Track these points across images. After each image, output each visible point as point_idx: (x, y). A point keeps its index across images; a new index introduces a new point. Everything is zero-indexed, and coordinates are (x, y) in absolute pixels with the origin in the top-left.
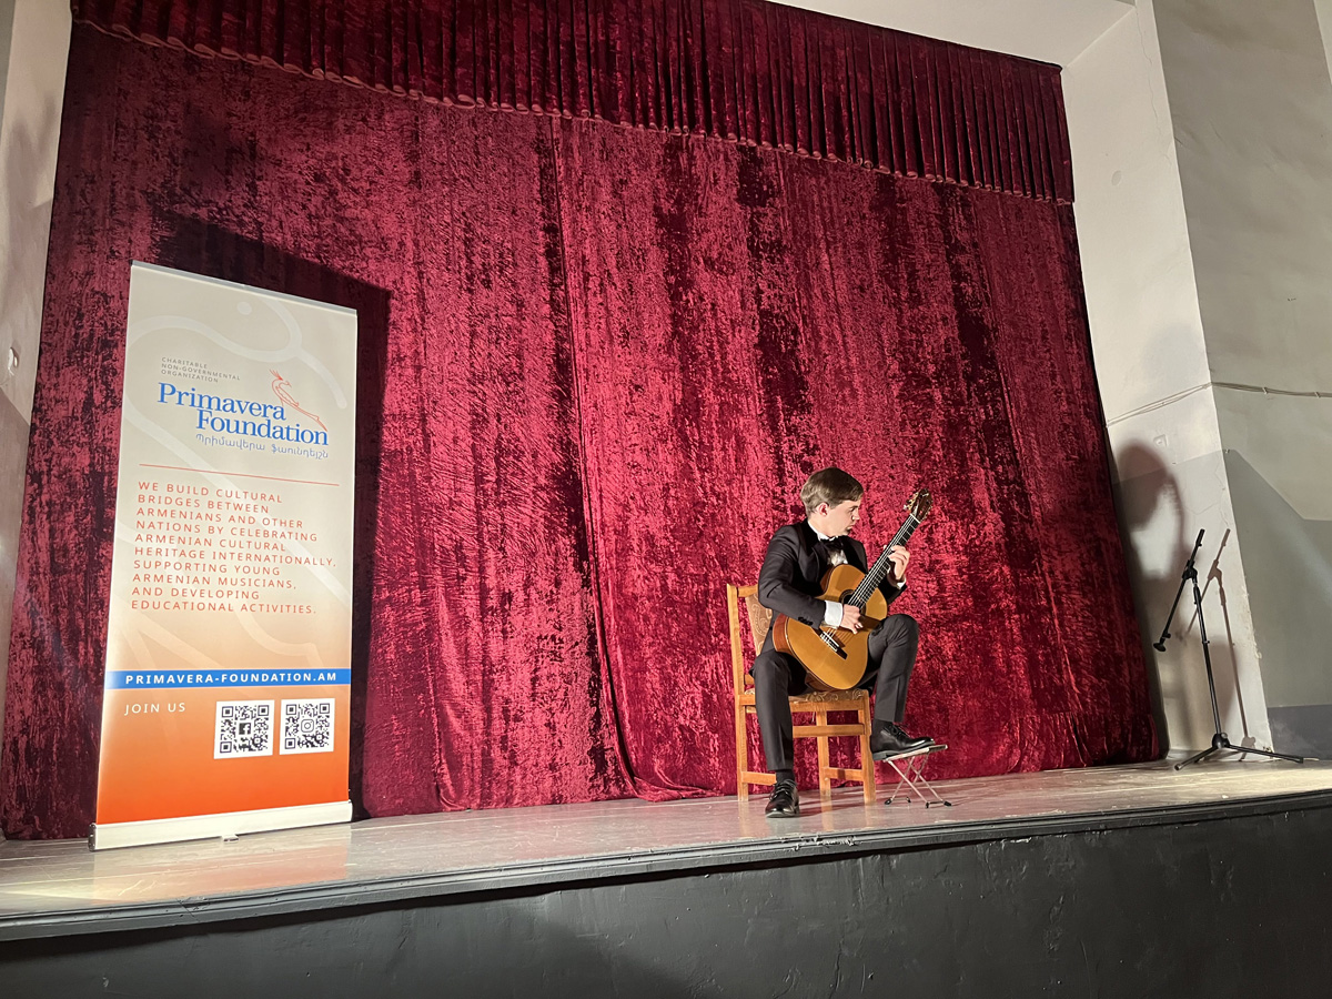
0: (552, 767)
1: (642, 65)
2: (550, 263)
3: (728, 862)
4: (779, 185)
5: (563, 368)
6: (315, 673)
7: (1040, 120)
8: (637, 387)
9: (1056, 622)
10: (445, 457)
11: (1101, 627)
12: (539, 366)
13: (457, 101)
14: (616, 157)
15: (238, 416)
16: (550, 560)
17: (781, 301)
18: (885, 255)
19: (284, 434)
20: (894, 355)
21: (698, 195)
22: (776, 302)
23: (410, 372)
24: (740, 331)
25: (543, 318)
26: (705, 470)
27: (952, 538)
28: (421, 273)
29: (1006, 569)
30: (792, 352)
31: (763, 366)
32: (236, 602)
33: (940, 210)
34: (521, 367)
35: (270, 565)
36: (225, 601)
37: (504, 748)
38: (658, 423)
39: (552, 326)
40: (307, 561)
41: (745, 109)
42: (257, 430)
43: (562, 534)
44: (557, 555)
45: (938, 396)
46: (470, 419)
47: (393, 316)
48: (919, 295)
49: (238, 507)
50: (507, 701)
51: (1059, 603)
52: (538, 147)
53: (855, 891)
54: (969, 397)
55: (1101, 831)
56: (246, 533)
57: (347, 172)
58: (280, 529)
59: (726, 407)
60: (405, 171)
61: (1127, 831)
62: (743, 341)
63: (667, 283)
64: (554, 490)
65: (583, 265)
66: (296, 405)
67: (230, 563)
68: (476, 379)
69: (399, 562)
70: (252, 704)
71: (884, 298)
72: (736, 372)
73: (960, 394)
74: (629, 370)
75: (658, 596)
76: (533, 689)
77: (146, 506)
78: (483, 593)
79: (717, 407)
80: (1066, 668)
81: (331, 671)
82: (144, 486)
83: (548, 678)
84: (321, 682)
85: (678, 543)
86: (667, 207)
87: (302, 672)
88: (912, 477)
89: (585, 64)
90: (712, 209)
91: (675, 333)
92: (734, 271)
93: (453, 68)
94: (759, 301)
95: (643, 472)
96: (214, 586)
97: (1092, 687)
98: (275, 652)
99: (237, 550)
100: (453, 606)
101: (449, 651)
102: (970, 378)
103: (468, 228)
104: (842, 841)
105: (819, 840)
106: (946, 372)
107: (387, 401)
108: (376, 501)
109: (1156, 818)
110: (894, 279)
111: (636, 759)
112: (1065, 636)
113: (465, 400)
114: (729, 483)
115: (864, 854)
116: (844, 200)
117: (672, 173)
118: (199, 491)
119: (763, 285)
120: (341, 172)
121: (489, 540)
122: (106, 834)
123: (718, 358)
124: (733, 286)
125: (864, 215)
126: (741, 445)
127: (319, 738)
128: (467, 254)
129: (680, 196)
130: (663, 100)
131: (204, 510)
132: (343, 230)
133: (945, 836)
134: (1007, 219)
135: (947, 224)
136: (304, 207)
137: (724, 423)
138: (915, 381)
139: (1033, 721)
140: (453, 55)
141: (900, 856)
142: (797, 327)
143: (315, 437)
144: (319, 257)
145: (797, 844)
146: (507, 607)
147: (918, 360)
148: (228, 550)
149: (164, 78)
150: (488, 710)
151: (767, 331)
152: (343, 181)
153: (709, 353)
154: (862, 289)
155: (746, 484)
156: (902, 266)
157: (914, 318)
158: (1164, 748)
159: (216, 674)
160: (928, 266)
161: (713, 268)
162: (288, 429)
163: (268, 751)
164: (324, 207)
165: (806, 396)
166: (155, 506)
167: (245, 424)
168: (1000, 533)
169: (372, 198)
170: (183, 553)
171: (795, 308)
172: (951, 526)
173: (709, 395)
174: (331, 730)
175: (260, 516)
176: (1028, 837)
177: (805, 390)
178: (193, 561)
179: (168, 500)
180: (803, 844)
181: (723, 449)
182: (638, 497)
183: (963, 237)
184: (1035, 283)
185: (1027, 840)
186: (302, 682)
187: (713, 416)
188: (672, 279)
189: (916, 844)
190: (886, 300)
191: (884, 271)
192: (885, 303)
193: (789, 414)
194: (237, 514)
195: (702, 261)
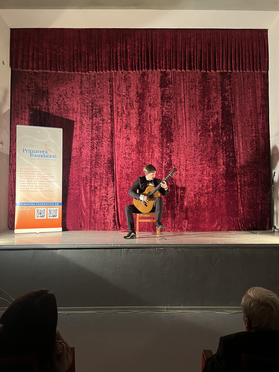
0: (104, 223)
1: (135, 54)
2: (111, 109)
3: (95, 247)
4: (172, 81)
5: (112, 134)
6: (54, 203)
7: (258, 47)
8: (128, 139)
9: (239, 194)
10: (85, 157)
12: (107, 135)
13: (89, 73)
14: (128, 80)
15: (38, 154)
16: (106, 180)
17: (169, 113)
18: (201, 96)
19: (47, 156)
20: (200, 124)
21: (149, 87)
22: (167, 113)
23: (78, 139)
24: (156, 122)
25: (109, 123)
26: (143, 158)
27: (209, 173)
28: (81, 115)
29: (224, 181)
30: (170, 126)
31: (161, 131)
32: (38, 190)
33: (221, 80)
34: (102, 135)
35: (45, 183)
36: (37, 190)
37: (94, 219)
38: (132, 147)
39: (111, 125)
40: (52, 182)
41: (162, 61)
42: (42, 156)
43: (109, 174)
44: (108, 178)
45: (212, 134)
46: (90, 148)
47: (75, 126)
48: (210, 107)
49: (38, 172)
50: (95, 209)
51: (241, 189)
52: (110, 80)
53: (121, 255)
54: (222, 134)
55: (182, 248)
56: (40, 177)
57: (66, 93)
58: (47, 176)
59: (150, 142)
60: (79, 91)
61: (190, 249)
62: (157, 125)
63: (138, 111)
64: (108, 164)
65: (117, 109)
66: (50, 150)
67: (37, 183)
68: (92, 139)
69: (74, 180)
70: (42, 209)
71: (199, 109)
72: (154, 133)
73: (219, 134)
74: (127, 134)
76: (101, 207)
77: (21, 173)
78: (91, 186)
79: (148, 142)
80: (240, 206)
81: (58, 203)
82: (21, 169)
83: (104, 205)
84: (56, 205)
86: (140, 91)
87: (52, 203)
88: (200, 157)
89: (120, 57)
90: (152, 90)
91: (139, 124)
92: (156, 106)
93: (88, 65)
94: (162, 113)
95: (127, 159)
96: (34, 187)
97: (247, 211)
98: (47, 199)
99: (38, 180)
100: (85, 190)
101: (84, 199)
102: (222, 129)
103: (92, 103)
104: (118, 245)
105: (113, 245)
106: (215, 127)
107: (73, 146)
108: (70, 168)
110: (203, 103)
111: (121, 223)
112: (241, 198)
113: (90, 144)
114: (149, 161)
115: (123, 248)
116: (191, 82)
117: (142, 82)
118: (31, 169)
119: (164, 109)
120: (65, 94)
121: (93, 175)
122: (16, 231)
123: (150, 129)
124: (156, 110)
125: (197, 85)
126: (153, 152)
127: (55, 216)
128: (91, 110)
129: (144, 88)
130: (140, 63)
131: (32, 173)
132: (65, 107)
133: (142, 246)
134: (244, 79)
135: (223, 84)
136: (57, 103)
137: (149, 146)
138: (205, 130)
139: (226, 219)
140: (88, 61)
141: (132, 249)
142: (172, 119)
143: (54, 157)
144: (60, 114)
145: (109, 245)
146: (96, 190)
147: (207, 125)
148: (37, 180)
149: (30, 78)
150: (91, 211)
151: (164, 121)
152: (65, 96)
153: (148, 128)
154: (193, 107)
155: (153, 161)
156: (206, 99)
157: (208, 113)
159: (35, 203)
160: (215, 98)
161: (151, 106)
162: (48, 155)
163: (45, 218)
164: (62, 103)
165: (172, 138)
166: (23, 173)
167: (39, 155)
168: (224, 171)
169: (72, 99)
170: (28, 181)
171: (172, 114)
173: (146, 139)
174: (58, 214)
175: (43, 173)
176: (163, 248)
177: (172, 136)
178: (30, 183)
179: (25, 171)
181: (148, 153)
182: (126, 165)
183: (228, 88)
186: (52, 205)
187: (147, 145)
188: (140, 110)
190: (200, 109)
191: (200, 101)
192: (199, 110)
193: (167, 143)
194: (38, 173)
195: (148, 104)
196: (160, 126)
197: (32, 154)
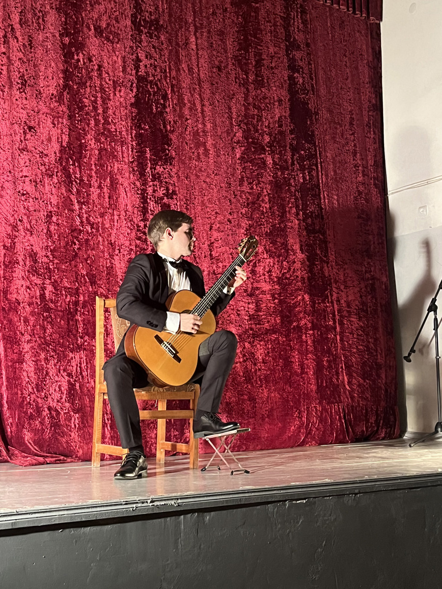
3: (79, 520)
8: (30, 128)
9: (338, 337)
11: (369, 342)
17: (155, 70)
18: (240, 44)
20: (240, 125)
24: (120, 91)
26: (83, 203)
27: (270, 271)
29: (307, 297)
30: (161, 113)
33: (284, 13)
38: (46, 160)
45: (269, 161)
48: (263, 79)
51: (341, 324)
53: (176, 542)
54: (293, 164)
55: (356, 494)
59: (104, 152)
61: (373, 494)
62: (122, 100)
63: (62, 43)
71: (236, 78)
72: (115, 124)
73: (286, 161)
74: (25, 112)
75: (37, 303)
79: (97, 152)
80: (342, 372)
85: (56, 261)
88: (245, 223)
91: (66, 86)
92: (119, 40)
94: (137, 68)
95: (31, 200)
97: (359, 386)
102: (295, 150)
104: (169, 502)
105: (152, 502)
106: (277, 142)
109: (393, 485)
110: (245, 64)
111: (11, 432)
112: (343, 348)
114: (102, 215)
115: (185, 512)
119: (142, 56)
123: (100, 111)
124: (117, 53)
125: (226, 8)
126: (114, 185)
133: (246, 498)
134: (333, 27)
135: (289, 25)
137: (102, 166)
138: (253, 146)
139: (316, 409)
141: (212, 513)
142: (166, 94)
145: (134, 505)
147: (257, 131)
151: (142, 93)
153: (94, 106)
154: (219, 69)
155: (116, 217)
156: (252, 54)
157: (257, 97)
158: (404, 430)
160: (272, 57)
161: (102, 35)
165: (169, 150)
171: (166, 77)
172: (270, 262)
173: (91, 141)
176: (305, 499)
177: (169, 145)
180: (139, 505)
181: (100, 187)
182: (25, 219)
184: (349, 81)
185: (304, 501)
187: (93, 159)
188: (67, 40)
189: (225, 505)
190: (237, 80)
191: (237, 56)
192: (236, 82)
193: (154, 164)
195: (92, 28)
196: (132, 105)
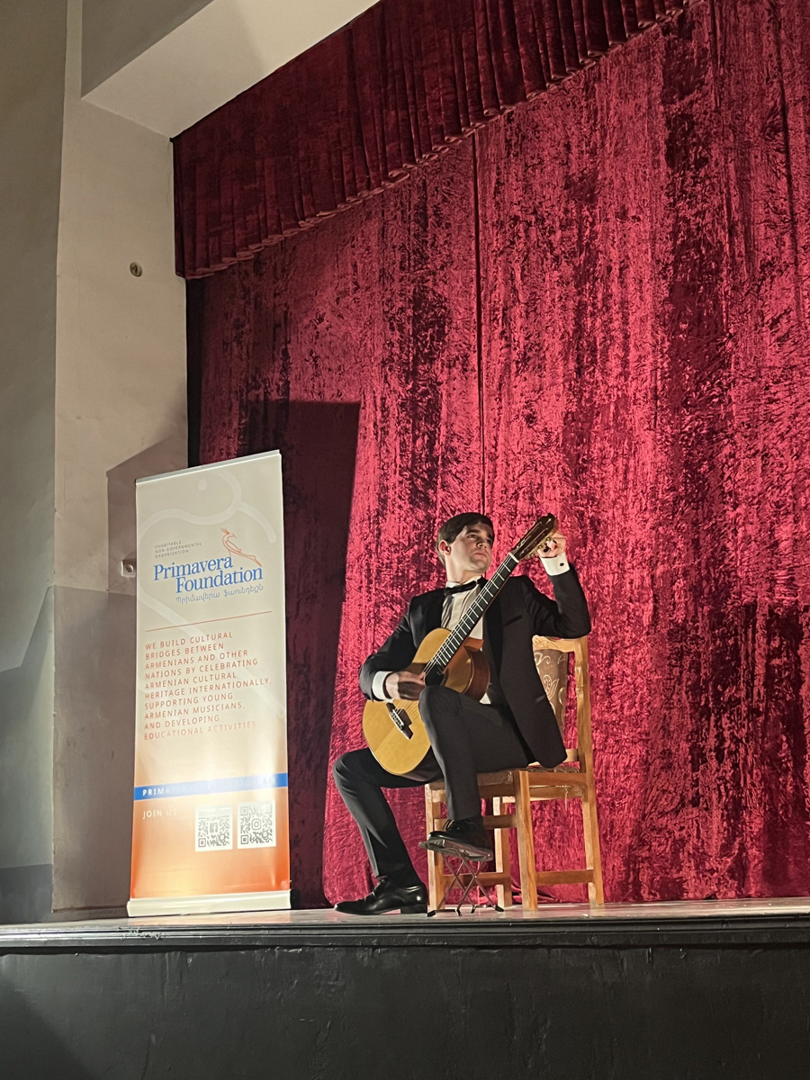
14: (530, 140)
15: (202, 575)
19: (232, 579)
22: (696, 223)
30: (711, 288)
31: (671, 326)
32: (205, 726)
35: (226, 691)
36: (198, 726)
40: (252, 683)
42: (213, 582)
49: (203, 648)
53: (163, 984)
56: (209, 669)
58: (231, 660)
63: (574, 268)
66: (239, 552)
67: (200, 695)
77: (150, 662)
82: (148, 647)
86: (579, 168)
89: (486, 56)
91: (578, 329)
93: (384, 148)
94: (675, 234)
96: (191, 715)
99: (204, 683)
118: (179, 642)
122: (133, 906)
127: (265, 835)
131: (183, 656)
141: (195, 954)
143: (253, 575)
148: (198, 685)
162: (235, 574)
163: (229, 847)
166: (155, 661)
167: (206, 579)
170: (171, 693)
174: (274, 827)
175: (217, 653)
176: (300, 947)
178: (177, 698)
179: (162, 654)
185: (299, 951)
194: (202, 654)
196: (664, 303)
197: (182, 581)
